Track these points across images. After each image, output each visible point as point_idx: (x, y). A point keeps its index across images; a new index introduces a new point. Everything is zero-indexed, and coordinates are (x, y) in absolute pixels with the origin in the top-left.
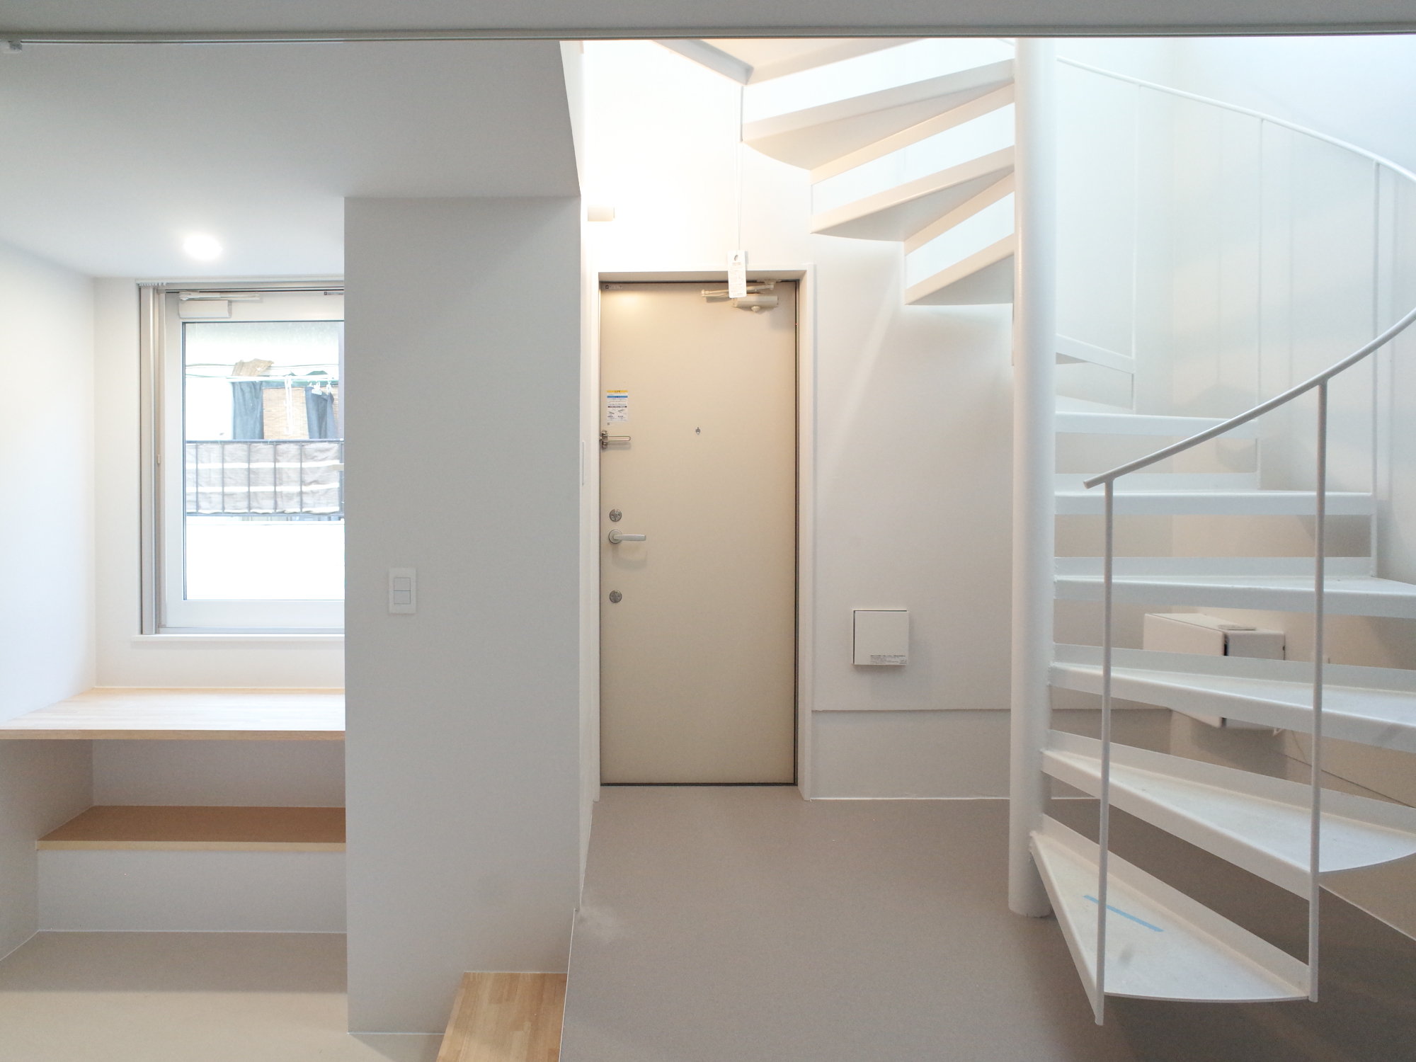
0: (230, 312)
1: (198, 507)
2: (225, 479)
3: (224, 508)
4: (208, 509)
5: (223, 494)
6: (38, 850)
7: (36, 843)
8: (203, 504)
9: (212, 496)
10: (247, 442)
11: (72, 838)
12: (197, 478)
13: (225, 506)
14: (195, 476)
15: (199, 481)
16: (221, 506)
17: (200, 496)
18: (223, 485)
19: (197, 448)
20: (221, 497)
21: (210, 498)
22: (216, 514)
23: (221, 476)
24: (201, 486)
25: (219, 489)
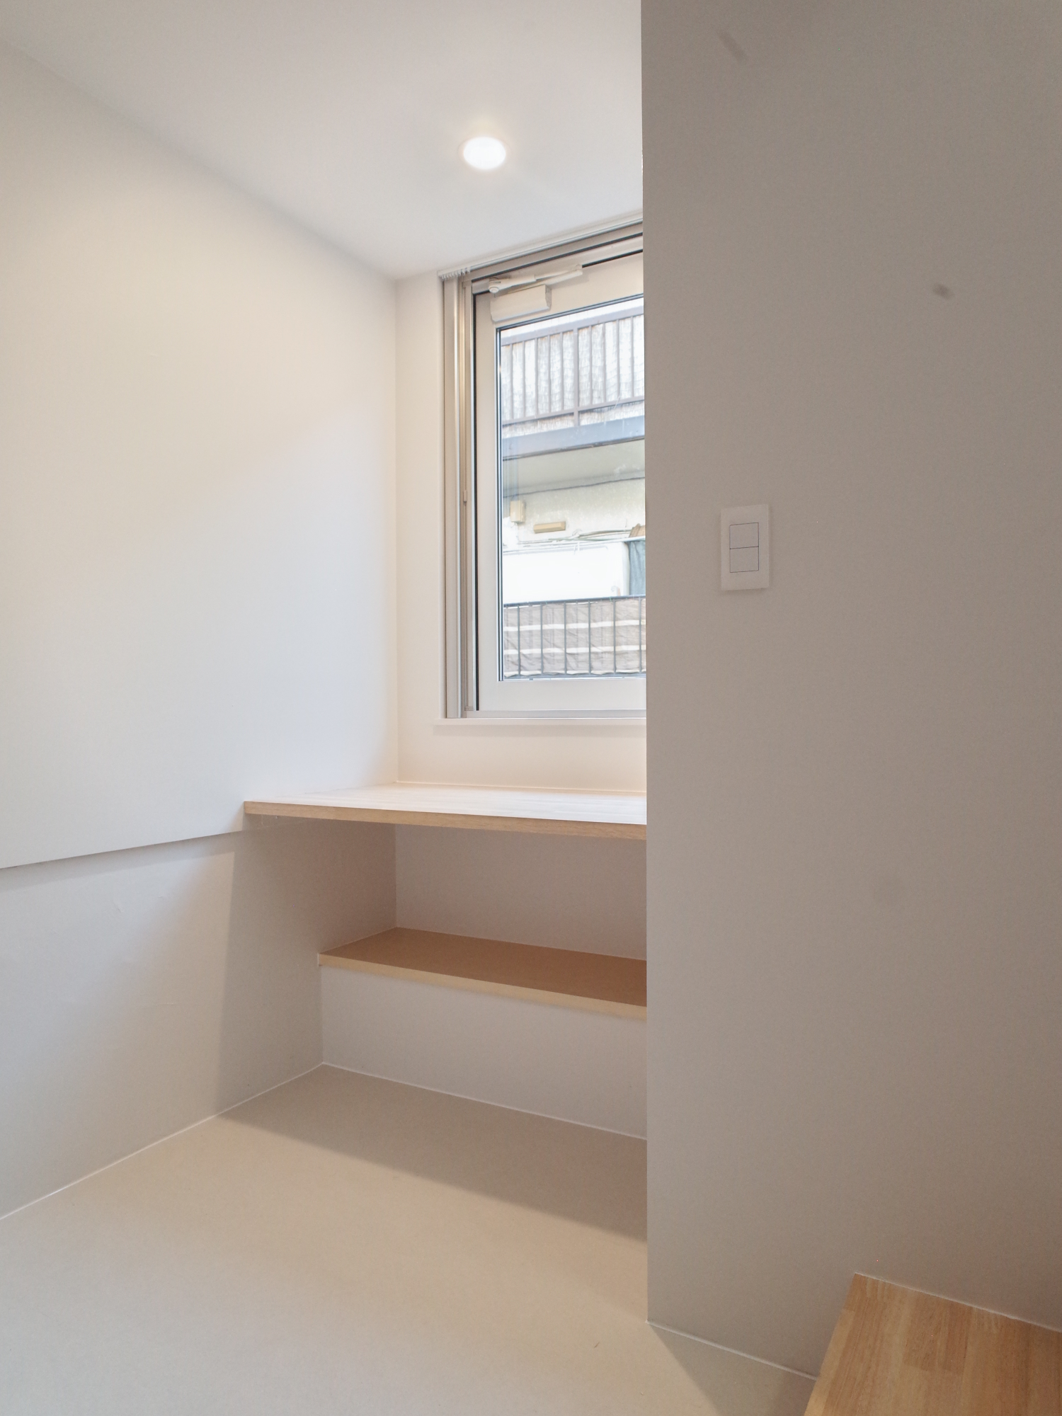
0: (549, 301)
1: (591, 668)
2: (616, 638)
3: (615, 669)
4: (600, 670)
5: (615, 653)
6: (320, 965)
7: (318, 955)
8: (595, 664)
9: (604, 655)
10: (638, 597)
11: (363, 957)
12: (590, 638)
13: (617, 667)
14: (588, 636)
15: (592, 641)
16: (612, 666)
17: (592, 656)
18: (615, 645)
19: (589, 606)
20: (612, 656)
21: (602, 658)
22: (608, 674)
23: (612, 635)
24: (594, 646)
25: (611, 649)
